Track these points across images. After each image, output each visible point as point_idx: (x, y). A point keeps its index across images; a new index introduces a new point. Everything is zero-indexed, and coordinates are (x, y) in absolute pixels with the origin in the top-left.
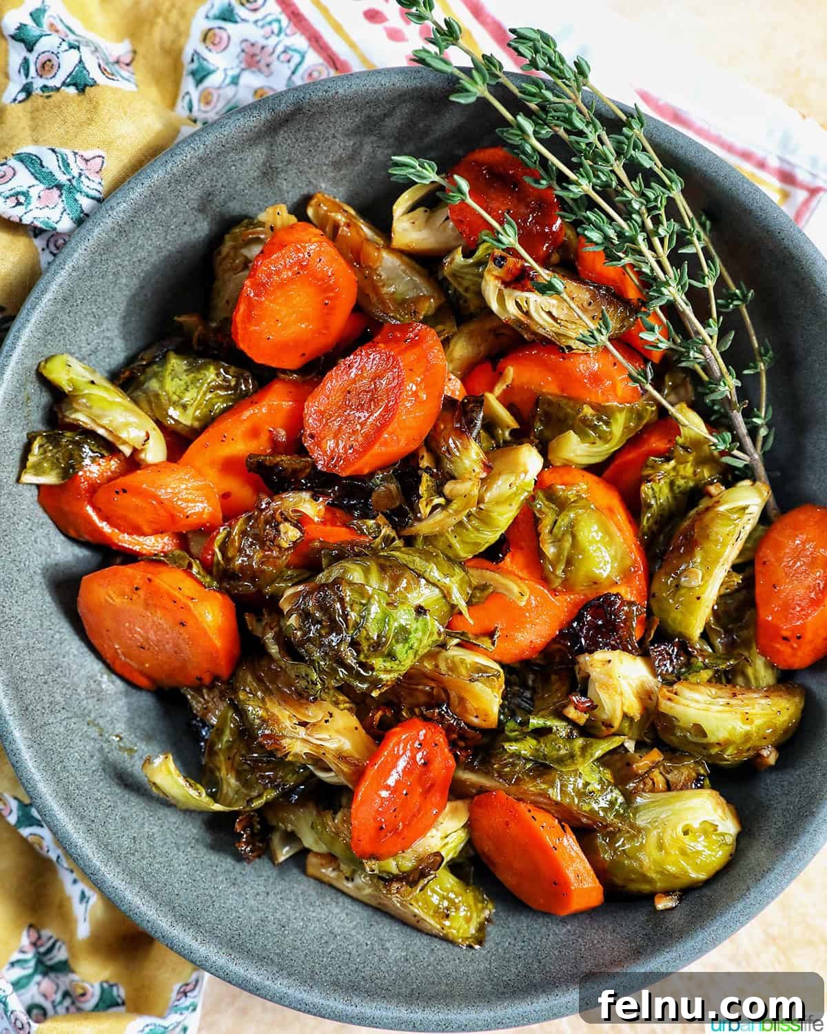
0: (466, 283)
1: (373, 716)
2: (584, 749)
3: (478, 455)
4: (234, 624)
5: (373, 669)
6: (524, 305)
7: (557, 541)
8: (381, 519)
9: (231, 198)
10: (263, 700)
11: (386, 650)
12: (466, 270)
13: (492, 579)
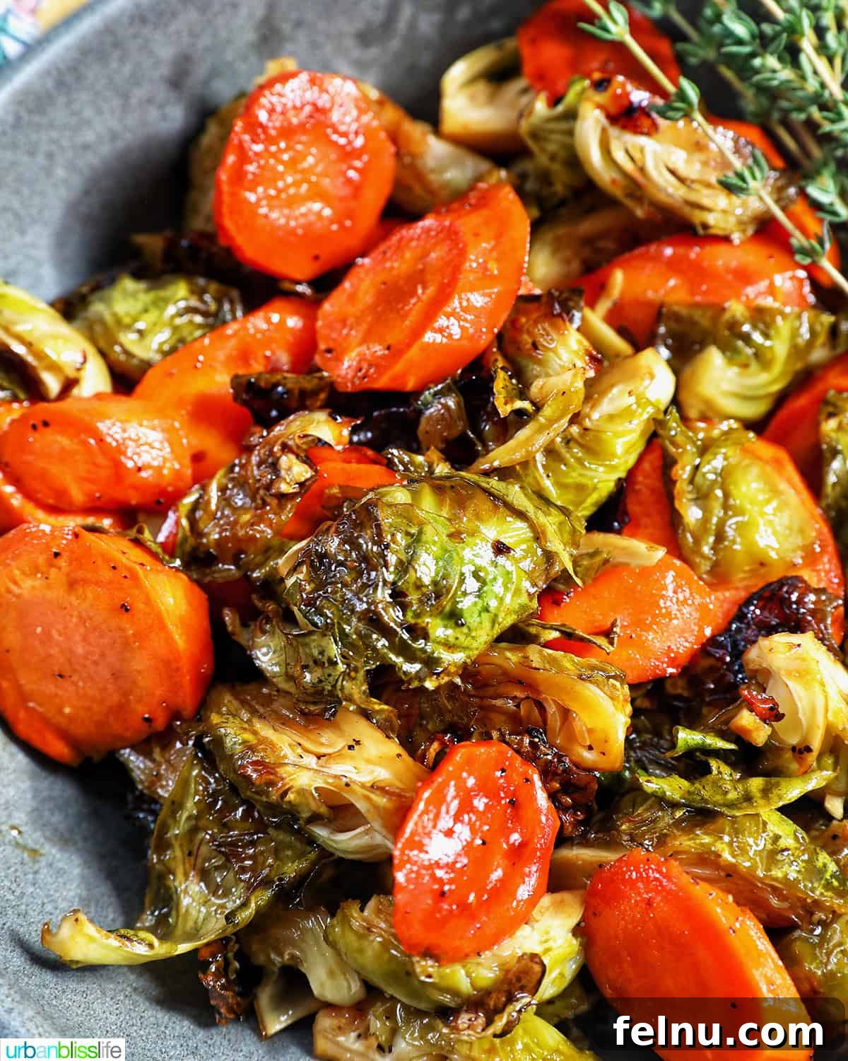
0: (552, 147)
1: (425, 751)
2: (766, 792)
3: (580, 343)
4: (205, 623)
5: (426, 636)
6: (637, 155)
7: (702, 497)
8: (434, 454)
9: (215, 73)
10: (249, 721)
11: (447, 605)
12: (552, 126)
13: (606, 545)
